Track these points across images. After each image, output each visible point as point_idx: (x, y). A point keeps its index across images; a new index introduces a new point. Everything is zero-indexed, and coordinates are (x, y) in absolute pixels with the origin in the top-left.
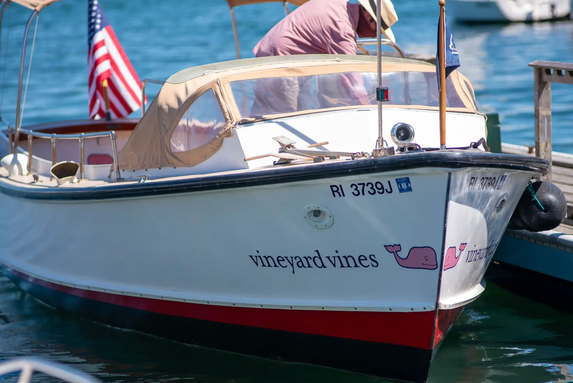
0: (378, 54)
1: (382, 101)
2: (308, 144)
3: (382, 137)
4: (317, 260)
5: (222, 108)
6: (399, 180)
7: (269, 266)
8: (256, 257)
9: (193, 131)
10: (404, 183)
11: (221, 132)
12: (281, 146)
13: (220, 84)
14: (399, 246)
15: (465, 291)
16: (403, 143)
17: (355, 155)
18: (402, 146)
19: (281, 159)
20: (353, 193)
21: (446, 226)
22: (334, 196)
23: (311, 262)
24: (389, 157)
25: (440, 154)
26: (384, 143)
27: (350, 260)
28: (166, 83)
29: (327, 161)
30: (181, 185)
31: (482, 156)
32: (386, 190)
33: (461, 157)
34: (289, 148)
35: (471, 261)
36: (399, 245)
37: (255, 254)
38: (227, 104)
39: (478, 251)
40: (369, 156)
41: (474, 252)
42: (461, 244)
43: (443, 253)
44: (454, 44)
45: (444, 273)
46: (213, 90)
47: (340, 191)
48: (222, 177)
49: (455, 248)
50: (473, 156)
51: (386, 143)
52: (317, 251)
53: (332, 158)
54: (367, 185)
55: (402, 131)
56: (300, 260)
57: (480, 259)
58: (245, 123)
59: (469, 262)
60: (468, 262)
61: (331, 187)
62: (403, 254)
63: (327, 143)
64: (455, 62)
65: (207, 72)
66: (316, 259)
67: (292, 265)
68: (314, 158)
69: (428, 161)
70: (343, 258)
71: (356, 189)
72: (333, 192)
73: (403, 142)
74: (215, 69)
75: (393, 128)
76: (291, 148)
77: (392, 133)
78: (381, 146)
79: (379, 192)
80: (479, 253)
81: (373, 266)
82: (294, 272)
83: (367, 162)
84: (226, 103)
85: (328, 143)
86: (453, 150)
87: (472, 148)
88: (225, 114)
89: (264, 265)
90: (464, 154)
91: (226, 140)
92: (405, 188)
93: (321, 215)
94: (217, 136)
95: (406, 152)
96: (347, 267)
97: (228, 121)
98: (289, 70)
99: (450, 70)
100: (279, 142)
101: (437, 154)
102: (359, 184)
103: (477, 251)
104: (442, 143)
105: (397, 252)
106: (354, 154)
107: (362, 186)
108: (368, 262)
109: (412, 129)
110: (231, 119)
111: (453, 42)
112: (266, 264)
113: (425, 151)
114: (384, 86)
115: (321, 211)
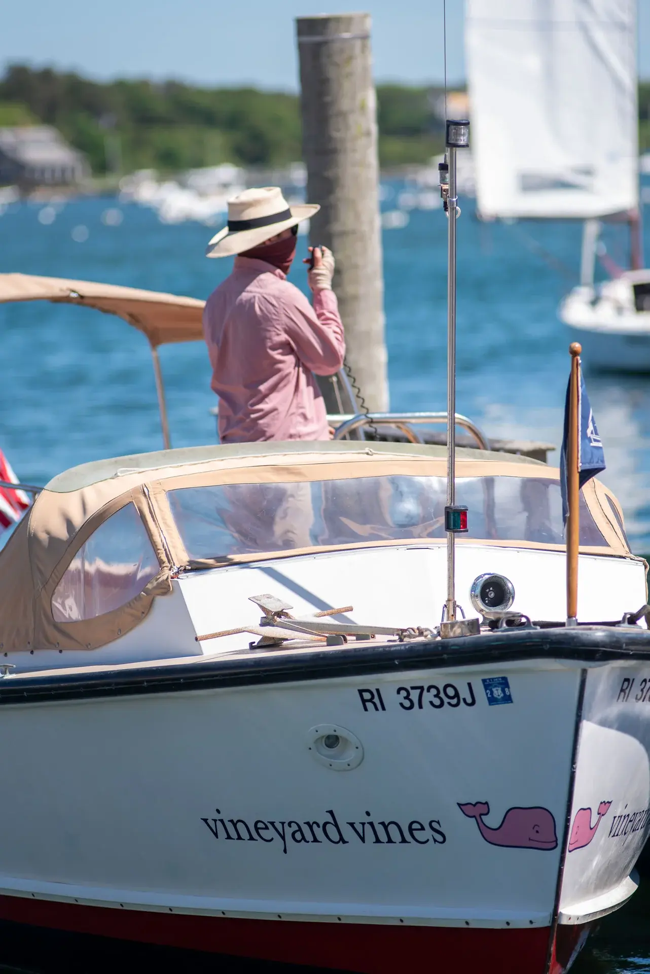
0: (449, 442)
1: (454, 532)
2: (318, 611)
3: (454, 598)
4: (331, 829)
5: (153, 539)
6: (488, 681)
7: (239, 838)
8: (215, 821)
9: (96, 583)
10: (499, 687)
11: (149, 586)
12: (265, 614)
13: (149, 495)
14: (486, 805)
15: (605, 891)
16: (493, 612)
17: (404, 634)
18: (494, 617)
19: (265, 638)
20: (401, 704)
21: (575, 769)
22: (366, 709)
23: (319, 832)
24: (470, 638)
25: (566, 634)
26: (458, 610)
27: (393, 829)
28: (43, 491)
29: (352, 644)
30: (74, 684)
31: (645, 639)
32: (464, 700)
33: (607, 640)
34: (280, 617)
35: (617, 835)
36: (486, 803)
37: (212, 815)
38: (161, 534)
39: (630, 816)
40: (431, 636)
41: (623, 818)
42: (601, 803)
43: (568, 821)
44: (595, 428)
45: (568, 855)
46: (136, 507)
47: (376, 700)
48: (153, 670)
49: (589, 810)
50: (630, 639)
51: (462, 611)
52: (331, 812)
53: (360, 638)
54: (428, 691)
55: (491, 589)
56: (298, 829)
57: (633, 830)
58: (197, 568)
59: (614, 836)
60: (612, 836)
61: (361, 692)
62: (493, 820)
63: (350, 609)
64: (597, 462)
65: (122, 472)
66: (328, 827)
67: (283, 838)
68: (326, 637)
69: (544, 647)
70: (380, 825)
71: (407, 698)
72: (364, 701)
73: (493, 609)
74: (138, 466)
75: (474, 583)
76: (282, 617)
77: (473, 593)
78: (453, 616)
79: (449, 703)
80: (632, 821)
81: (435, 841)
82: (285, 851)
83: (428, 647)
84: (161, 532)
85: (352, 610)
86: (591, 626)
87: (626, 624)
88: (159, 551)
89: (229, 837)
90: (612, 635)
91: (160, 601)
92: (499, 696)
93: (339, 745)
94: (142, 593)
95: (502, 629)
96: (387, 843)
97: (164, 565)
98: (277, 469)
99: (586, 475)
100: (261, 607)
101: (560, 634)
102: (413, 688)
103: (628, 815)
104: (571, 614)
105: (482, 817)
106: (403, 631)
107: (418, 691)
108: (428, 834)
109: (510, 585)
110: (169, 562)
111: (594, 423)
112: (233, 834)
113: (538, 627)
114: (459, 504)
115: (340, 738)
